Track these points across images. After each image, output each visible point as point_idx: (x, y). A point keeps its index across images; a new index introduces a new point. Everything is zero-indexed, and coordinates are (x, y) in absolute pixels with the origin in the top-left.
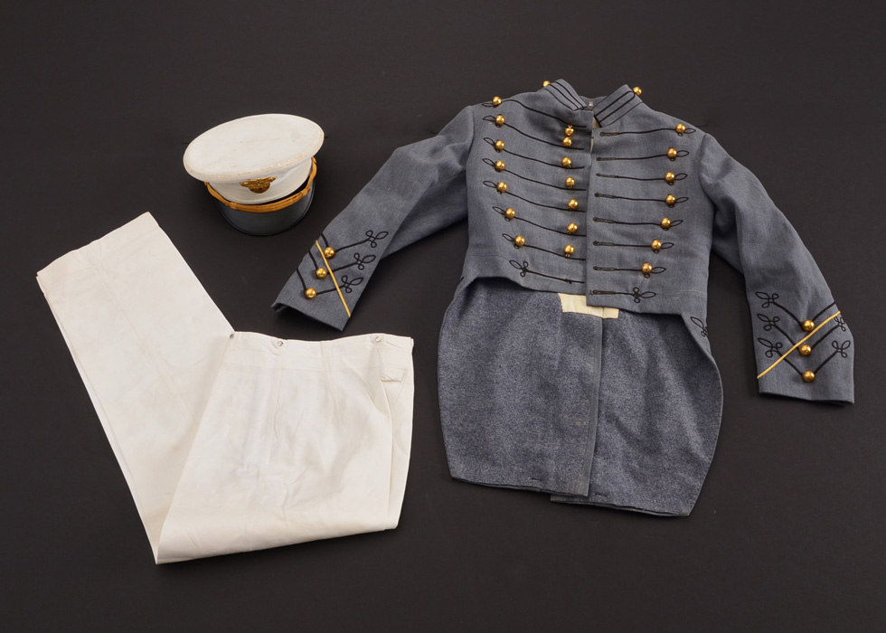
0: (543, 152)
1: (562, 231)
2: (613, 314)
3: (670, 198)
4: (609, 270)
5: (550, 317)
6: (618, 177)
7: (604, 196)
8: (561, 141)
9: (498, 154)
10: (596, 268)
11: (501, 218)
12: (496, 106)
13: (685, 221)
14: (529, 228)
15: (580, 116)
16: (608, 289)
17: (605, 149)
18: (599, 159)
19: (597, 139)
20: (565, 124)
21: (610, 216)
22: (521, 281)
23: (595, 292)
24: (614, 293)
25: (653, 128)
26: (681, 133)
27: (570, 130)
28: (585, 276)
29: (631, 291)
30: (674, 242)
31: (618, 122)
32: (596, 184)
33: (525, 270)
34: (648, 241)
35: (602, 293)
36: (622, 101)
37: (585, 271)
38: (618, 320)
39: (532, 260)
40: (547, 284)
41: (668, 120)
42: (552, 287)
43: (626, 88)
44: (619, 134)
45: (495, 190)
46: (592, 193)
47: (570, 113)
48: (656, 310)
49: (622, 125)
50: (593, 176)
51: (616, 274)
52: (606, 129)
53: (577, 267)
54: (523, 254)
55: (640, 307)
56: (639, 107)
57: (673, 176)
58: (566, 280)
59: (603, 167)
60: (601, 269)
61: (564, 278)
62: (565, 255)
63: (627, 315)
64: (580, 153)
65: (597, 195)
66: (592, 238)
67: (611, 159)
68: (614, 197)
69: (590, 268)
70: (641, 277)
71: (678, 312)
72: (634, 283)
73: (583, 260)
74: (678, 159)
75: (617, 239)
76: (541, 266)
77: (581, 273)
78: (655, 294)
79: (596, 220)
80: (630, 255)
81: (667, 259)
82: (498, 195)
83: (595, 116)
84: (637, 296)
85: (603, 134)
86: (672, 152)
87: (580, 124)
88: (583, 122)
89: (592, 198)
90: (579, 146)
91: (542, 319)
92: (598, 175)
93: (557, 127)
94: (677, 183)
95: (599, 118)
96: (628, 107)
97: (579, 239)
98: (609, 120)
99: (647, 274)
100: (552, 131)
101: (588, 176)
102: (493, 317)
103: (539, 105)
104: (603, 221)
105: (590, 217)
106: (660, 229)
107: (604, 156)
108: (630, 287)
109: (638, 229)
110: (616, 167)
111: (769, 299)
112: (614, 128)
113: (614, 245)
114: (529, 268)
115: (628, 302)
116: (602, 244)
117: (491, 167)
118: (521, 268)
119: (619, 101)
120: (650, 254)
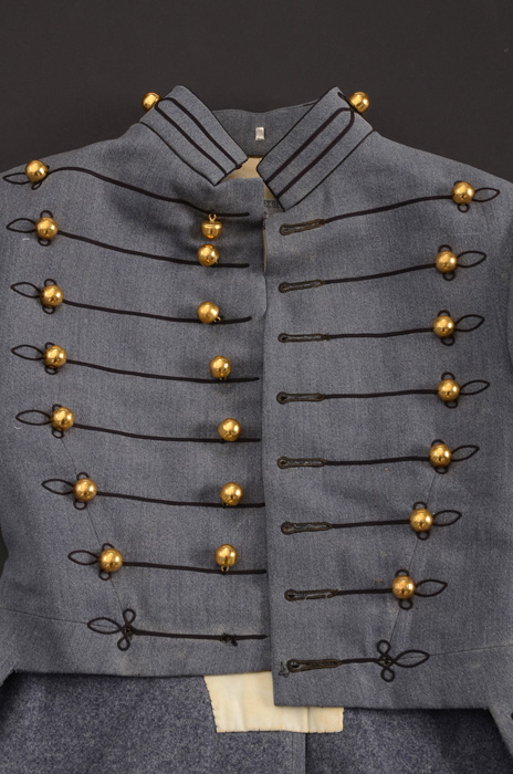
0: (156, 286)
2: (331, 720)
4: (319, 595)
5: (186, 749)
6: (327, 337)
7: (298, 397)
8: (195, 251)
9: (51, 319)
11: (65, 503)
12: (36, 182)
13: (483, 449)
14: (131, 514)
15: (231, 195)
16: (319, 655)
17: (296, 262)
18: (283, 288)
19: (275, 243)
20: (201, 213)
21: (314, 449)
22: (120, 664)
23: (293, 666)
24: (332, 663)
25: (400, 198)
26: (464, 205)
27: (212, 227)
28: (267, 619)
29: (372, 653)
30: (463, 509)
31: (319, 194)
32: (281, 369)
33: (129, 631)
35: (312, 665)
36: (323, 140)
37: (266, 605)
38: (343, 735)
39: (144, 601)
40: (181, 655)
41: (430, 168)
42: (193, 665)
43: (333, 98)
44: (322, 222)
45: (48, 429)
46: (271, 395)
47: (208, 191)
49: (327, 199)
50: (272, 345)
51: (335, 607)
52: (294, 216)
53: (248, 591)
54: (122, 592)
55: (396, 694)
56: (365, 149)
57: (450, 325)
58: (224, 638)
59: (295, 310)
60: (303, 595)
61: (220, 632)
62: (220, 570)
63: (365, 719)
64: (239, 277)
65: (283, 398)
66: (277, 516)
67: (310, 284)
68: (321, 397)
70: (393, 610)
71: (482, 704)
72: (378, 630)
73: (261, 572)
75: (333, 509)
76: (164, 614)
77: (257, 613)
79: (284, 463)
81: (449, 558)
82: (55, 443)
83: (267, 182)
84: (387, 661)
85: (286, 230)
86: (447, 259)
87: (235, 211)
88: (242, 206)
89: (271, 406)
90: (239, 259)
91: (169, 757)
92: (284, 338)
93: (183, 219)
94: (462, 338)
95: (277, 185)
96: (339, 152)
97: (248, 517)
98: (298, 191)
100: (173, 231)
101: (258, 342)
102: (60, 756)
103: (135, 172)
104: (300, 463)
105: (271, 458)
107: (296, 278)
108: (370, 641)
109: (377, 478)
112: (309, 212)
113: (329, 526)
114: (139, 624)
115: (365, 684)
116: (302, 528)
117: (38, 364)
118: (120, 629)
119: (318, 139)
120: (407, 546)
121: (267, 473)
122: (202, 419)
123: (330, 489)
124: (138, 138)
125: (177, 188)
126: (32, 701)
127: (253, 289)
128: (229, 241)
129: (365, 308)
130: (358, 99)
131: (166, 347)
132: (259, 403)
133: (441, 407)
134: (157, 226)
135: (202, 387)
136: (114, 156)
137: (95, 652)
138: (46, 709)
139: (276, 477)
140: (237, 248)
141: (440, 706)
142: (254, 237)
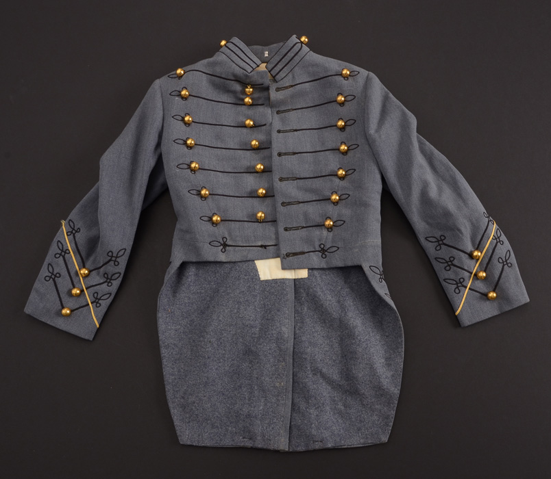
0: (228, 114)
1: (253, 195)
2: (303, 274)
3: (343, 147)
4: (297, 228)
5: (249, 287)
6: (296, 130)
7: (286, 154)
8: (243, 100)
9: (188, 129)
10: (286, 229)
11: (197, 198)
12: (180, 77)
13: (357, 170)
14: (224, 202)
15: (256, 77)
16: (298, 250)
17: (283, 102)
18: (278, 112)
19: (274, 95)
20: (245, 85)
21: (293, 173)
22: (222, 257)
23: (288, 255)
24: (303, 253)
25: (322, 76)
26: (346, 77)
27: (249, 90)
28: (277, 238)
29: (318, 248)
30: (350, 193)
31: (290, 75)
32: (278, 143)
33: (225, 245)
34: (327, 193)
35: (295, 254)
36: (291, 55)
37: (277, 233)
38: (308, 278)
39: (230, 234)
40: (245, 253)
41: (332, 64)
42: (250, 257)
43: (294, 38)
44: (292, 86)
45: (189, 170)
46: (275, 154)
47: (247, 76)
48: (340, 264)
49: (293, 77)
50: (275, 135)
51: (303, 233)
52: (281, 84)
53: (269, 229)
54: (222, 231)
55: (327, 262)
56: (307, 57)
57: (343, 124)
58: (261, 246)
59: (283, 121)
60: (291, 229)
61: (260, 244)
62: (258, 221)
63: (316, 272)
64: (261, 109)
65: (280, 155)
66: (280, 199)
67: (289, 111)
68: (294, 153)
69: (281, 230)
70: (325, 232)
71: (359, 263)
72: (320, 240)
73: (274, 221)
74: (346, 103)
75: (301, 196)
76: (238, 239)
77: (274, 237)
78: (338, 248)
79: (281, 180)
80: (314, 210)
81: (346, 212)
82: (192, 176)
83: (270, 72)
84: (323, 251)
85: (278, 89)
86: (341, 98)
87: (258, 83)
88: (260, 81)
89: (275, 157)
90: (260, 102)
91: (243, 290)
92: (279, 131)
93: (238, 87)
94: (348, 129)
95: (274, 72)
96: (297, 59)
97: (268, 201)
98: (282, 74)
99: (330, 229)
100: (234, 92)
101: (269, 134)
102: (203, 291)
103: (218, 70)
104: (287, 179)
105: (276, 178)
106: (337, 180)
107: (283, 108)
108: (317, 244)
109: (317, 183)
110: (294, 119)
111: (438, 241)
112: (287, 82)
113: (300, 203)
114: (229, 242)
115: (316, 260)
116: (289, 204)
117: (184, 146)
118: (222, 245)
119: (289, 54)
120: (330, 209)
121: (275, 184)
122: (249, 164)
123: (299, 188)
124: (219, 57)
125: (235, 75)
126: (191, 272)
127: (266, 113)
128: (256, 95)
129: (310, 119)
130: (303, 39)
131: (233, 137)
132: (270, 157)
133: (341, 155)
134: (228, 91)
135: (248, 152)
136: (210, 65)
137: (213, 253)
138: (196, 275)
139: (279, 185)
140: (259, 98)
141: (343, 266)
142: (266, 93)
